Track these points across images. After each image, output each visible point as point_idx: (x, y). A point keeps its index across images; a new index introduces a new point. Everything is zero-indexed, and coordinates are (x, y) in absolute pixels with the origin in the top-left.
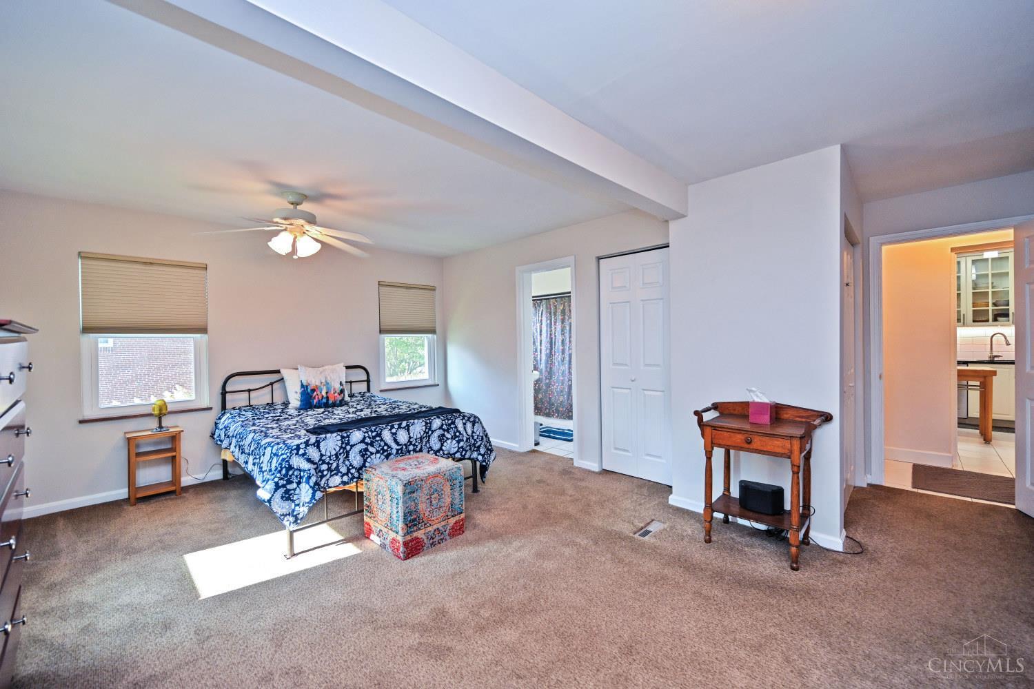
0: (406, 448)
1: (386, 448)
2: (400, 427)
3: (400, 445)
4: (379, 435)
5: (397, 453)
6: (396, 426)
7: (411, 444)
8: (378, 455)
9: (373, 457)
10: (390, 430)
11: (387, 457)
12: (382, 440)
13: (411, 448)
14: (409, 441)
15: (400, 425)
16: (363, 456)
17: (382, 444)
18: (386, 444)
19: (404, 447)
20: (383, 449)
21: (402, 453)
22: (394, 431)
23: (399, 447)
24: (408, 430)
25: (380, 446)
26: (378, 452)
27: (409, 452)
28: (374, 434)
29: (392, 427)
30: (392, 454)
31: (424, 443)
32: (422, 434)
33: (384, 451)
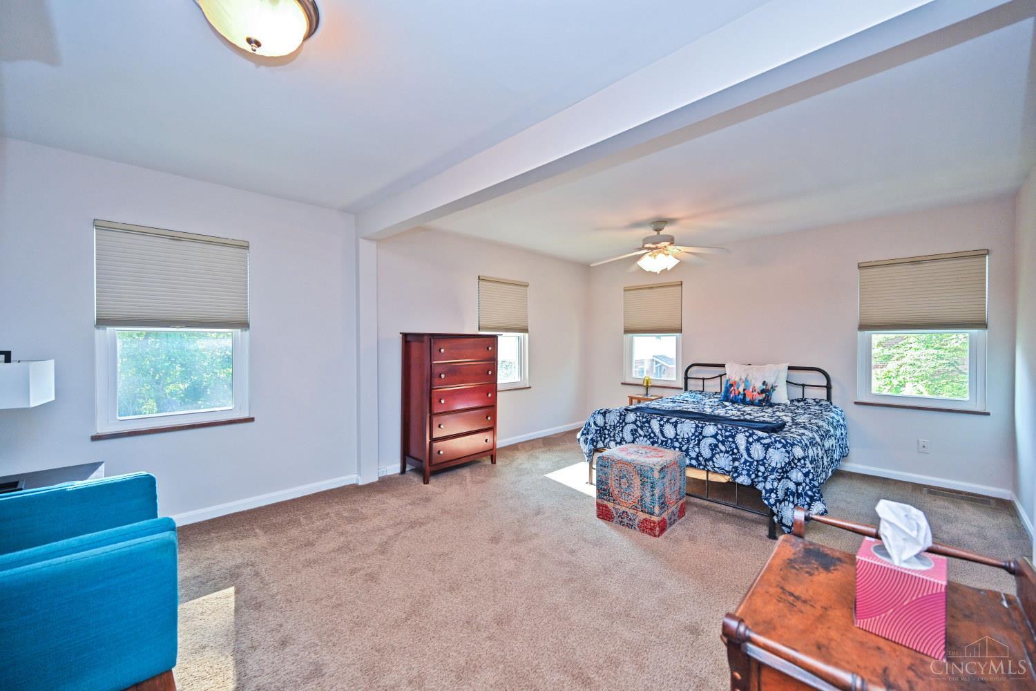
0: (671, 443)
1: (652, 435)
2: (668, 421)
3: (666, 438)
4: (649, 422)
5: (662, 444)
6: (665, 420)
7: (677, 440)
8: (645, 439)
9: (641, 438)
10: (660, 421)
11: (653, 443)
12: (650, 427)
13: (677, 444)
14: (675, 437)
15: (669, 419)
16: (633, 434)
17: (650, 430)
18: (653, 432)
19: (669, 441)
20: (649, 435)
21: (666, 445)
22: (662, 423)
23: (665, 440)
24: (675, 427)
25: (648, 432)
26: (645, 436)
27: (675, 448)
28: (644, 420)
29: (661, 419)
30: (657, 443)
31: (691, 446)
32: (690, 435)
33: (651, 438)
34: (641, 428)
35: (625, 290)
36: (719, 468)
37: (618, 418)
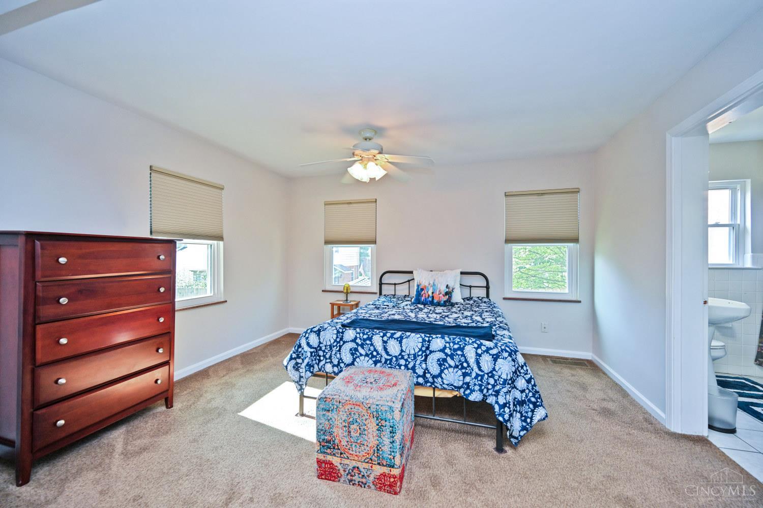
0: (397, 361)
1: (375, 353)
2: (392, 337)
3: (390, 355)
4: (370, 339)
5: (386, 362)
6: (389, 335)
7: (403, 358)
8: (367, 358)
9: (362, 358)
10: (383, 337)
11: (376, 363)
12: (372, 345)
13: (402, 362)
14: (400, 354)
15: (393, 334)
16: (352, 354)
17: (372, 348)
18: (375, 350)
19: (394, 359)
20: (372, 353)
21: (390, 364)
22: (385, 338)
23: (389, 357)
24: (401, 342)
25: (369, 350)
26: (367, 355)
27: (400, 366)
28: (365, 337)
29: (385, 335)
30: (380, 361)
31: (418, 362)
32: (417, 350)
33: (373, 356)
34: (362, 346)
35: (325, 204)
36: (448, 385)
37: (335, 337)
